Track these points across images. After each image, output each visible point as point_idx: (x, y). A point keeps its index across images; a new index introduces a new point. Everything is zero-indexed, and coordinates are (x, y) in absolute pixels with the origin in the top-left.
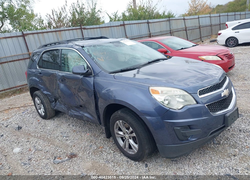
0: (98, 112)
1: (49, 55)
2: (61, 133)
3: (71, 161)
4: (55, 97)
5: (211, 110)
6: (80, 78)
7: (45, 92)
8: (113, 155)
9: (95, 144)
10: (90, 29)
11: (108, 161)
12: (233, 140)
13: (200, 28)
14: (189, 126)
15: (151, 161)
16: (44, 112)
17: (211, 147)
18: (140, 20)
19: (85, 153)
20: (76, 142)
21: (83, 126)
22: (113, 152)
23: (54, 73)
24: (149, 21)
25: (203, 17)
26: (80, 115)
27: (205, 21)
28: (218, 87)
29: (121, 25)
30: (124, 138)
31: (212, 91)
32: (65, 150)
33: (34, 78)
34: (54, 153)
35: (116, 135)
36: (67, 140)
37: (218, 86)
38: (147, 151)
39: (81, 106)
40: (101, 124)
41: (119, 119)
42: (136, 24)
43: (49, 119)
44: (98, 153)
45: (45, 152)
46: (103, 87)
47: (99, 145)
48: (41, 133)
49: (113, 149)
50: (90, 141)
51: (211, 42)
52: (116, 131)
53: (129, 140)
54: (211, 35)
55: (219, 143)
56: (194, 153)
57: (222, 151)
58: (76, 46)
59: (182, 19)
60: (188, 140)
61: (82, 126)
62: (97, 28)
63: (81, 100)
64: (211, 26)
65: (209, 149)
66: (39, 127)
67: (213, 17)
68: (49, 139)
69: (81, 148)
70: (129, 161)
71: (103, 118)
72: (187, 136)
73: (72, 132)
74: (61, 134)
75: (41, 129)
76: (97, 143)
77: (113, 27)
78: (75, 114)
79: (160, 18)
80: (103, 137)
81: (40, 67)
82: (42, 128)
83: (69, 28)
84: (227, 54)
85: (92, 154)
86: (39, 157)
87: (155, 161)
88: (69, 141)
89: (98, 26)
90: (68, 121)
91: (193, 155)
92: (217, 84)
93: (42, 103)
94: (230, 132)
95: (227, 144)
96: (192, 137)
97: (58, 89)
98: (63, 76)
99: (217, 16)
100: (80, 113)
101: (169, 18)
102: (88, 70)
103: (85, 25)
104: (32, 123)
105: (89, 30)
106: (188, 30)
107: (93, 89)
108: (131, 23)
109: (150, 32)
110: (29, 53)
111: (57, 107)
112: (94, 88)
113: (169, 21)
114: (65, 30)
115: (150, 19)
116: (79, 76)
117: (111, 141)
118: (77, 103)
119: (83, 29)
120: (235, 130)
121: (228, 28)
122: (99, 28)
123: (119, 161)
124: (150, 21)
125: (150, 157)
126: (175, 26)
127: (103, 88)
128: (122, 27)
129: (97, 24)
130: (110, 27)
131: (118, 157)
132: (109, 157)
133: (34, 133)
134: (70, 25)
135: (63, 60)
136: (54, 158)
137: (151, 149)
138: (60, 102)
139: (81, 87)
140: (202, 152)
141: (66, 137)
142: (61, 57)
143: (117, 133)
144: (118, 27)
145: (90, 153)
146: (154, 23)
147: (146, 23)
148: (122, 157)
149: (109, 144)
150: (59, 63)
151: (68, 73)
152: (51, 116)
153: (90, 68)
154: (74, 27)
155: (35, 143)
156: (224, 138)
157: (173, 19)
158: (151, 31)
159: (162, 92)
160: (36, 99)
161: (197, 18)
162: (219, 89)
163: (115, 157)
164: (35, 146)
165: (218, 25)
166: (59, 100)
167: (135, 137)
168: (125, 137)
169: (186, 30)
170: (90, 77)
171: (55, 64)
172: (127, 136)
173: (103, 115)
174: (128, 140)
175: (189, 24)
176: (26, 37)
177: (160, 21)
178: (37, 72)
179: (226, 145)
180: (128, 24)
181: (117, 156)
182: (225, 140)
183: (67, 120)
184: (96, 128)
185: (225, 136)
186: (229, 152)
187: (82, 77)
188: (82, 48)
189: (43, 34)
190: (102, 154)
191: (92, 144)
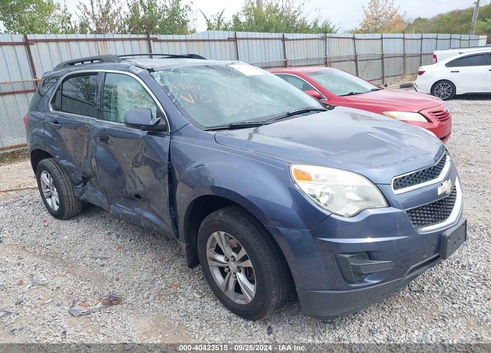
0: (174, 210)
1: (78, 87)
2: (92, 249)
3: (108, 311)
4: (84, 172)
5: (415, 222)
6: (140, 135)
7: (64, 162)
8: (198, 303)
9: (161, 276)
10: (167, 41)
11: (187, 316)
12: (449, 285)
13: (382, 58)
14: (369, 253)
15: (279, 322)
16: (58, 203)
17: (404, 298)
18: (268, 32)
19: (140, 296)
20: (121, 270)
21: (140, 238)
22: (200, 296)
23: (85, 123)
24: (285, 37)
25: (390, 38)
26: (134, 214)
27: (393, 46)
28: (431, 175)
29: (229, 40)
30: (226, 270)
31: (420, 182)
32: (96, 288)
33: (42, 131)
34: (72, 293)
35: (210, 262)
36: (103, 266)
37: (431, 172)
38: (274, 300)
39: (138, 196)
40: (178, 236)
41: (218, 228)
42: (260, 39)
43: (69, 218)
44: (168, 298)
45: (53, 289)
46: (189, 160)
47: (171, 280)
48: (48, 247)
49: (201, 291)
50: (151, 271)
51: (402, 87)
52: (210, 253)
53: (238, 273)
54: (403, 75)
55: (420, 289)
56: (369, 308)
57: (427, 307)
58: (137, 68)
59: (350, 38)
60: (362, 281)
61: (137, 237)
62: (180, 41)
63: (138, 183)
64: (404, 56)
65: (400, 300)
66: (46, 233)
67: (408, 39)
68: (65, 260)
69: (133, 285)
70: (233, 319)
71: (185, 224)
72: (362, 274)
73: (115, 249)
74: (91, 252)
75: (48, 238)
76: (167, 276)
77: (213, 42)
78: (125, 212)
79: (307, 33)
80: (179, 264)
81: (55, 109)
82: (50, 238)
83: (125, 36)
84: (439, 112)
85: (155, 299)
86: (40, 299)
87: (289, 321)
88: (108, 269)
89: (183, 37)
90: (108, 225)
91: (368, 312)
92: (430, 169)
93: (56, 184)
94: (442, 267)
95: (437, 292)
96: (372, 276)
97: (92, 157)
98: (104, 130)
99: (417, 39)
100: (134, 211)
101: (325, 33)
102: (160, 120)
103: (156, 32)
104: (31, 226)
105: (165, 43)
106: (359, 61)
107: (167, 162)
108: (249, 36)
109: (285, 58)
110: (35, 80)
111: (87, 195)
112: (170, 160)
113: (324, 39)
114: (114, 40)
115: (288, 33)
116: (138, 132)
117: (197, 273)
118: (131, 189)
119: (152, 41)
120: (452, 264)
121: (437, 62)
122: (186, 41)
123: (212, 318)
124: (287, 36)
125: (279, 313)
126: (336, 49)
127: (186, 161)
128: (232, 43)
129: (182, 33)
130: (208, 41)
131: (210, 309)
132: (191, 307)
133: (33, 247)
134: (125, 30)
135: (106, 98)
136: (71, 304)
137: (283, 295)
138: (95, 186)
139: (141, 156)
140: (387, 307)
141: (101, 259)
142: (103, 91)
143: (211, 258)
144: (223, 42)
145: (151, 298)
146: (295, 41)
147: (279, 39)
148: (218, 310)
149: (192, 279)
150: (99, 103)
151: (116, 123)
152: (74, 212)
153: (163, 117)
154: (133, 34)
155: (34, 268)
156: (430, 280)
157: (332, 36)
158: (289, 57)
159: (317, 176)
160: (44, 176)
161: (379, 39)
162: (433, 178)
163: (203, 308)
164: (32, 276)
165: (417, 56)
166: (91, 181)
167: (249, 268)
168: (227, 267)
169: (356, 61)
170: (163, 136)
171: (89, 104)
172: (233, 266)
173: (185, 219)
174: (235, 273)
175: (364, 49)
176: (31, 47)
177: (308, 37)
178: (49, 119)
179: (435, 295)
180: (243, 39)
181: (208, 306)
182: (433, 285)
183: (106, 224)
184: (167, 243)
185: (434, 275)
186: (441, 309)
187: (145, 134)
188: (150, 72)
189: (67, 43)
190: (177, 300)
191: (155, 276)
